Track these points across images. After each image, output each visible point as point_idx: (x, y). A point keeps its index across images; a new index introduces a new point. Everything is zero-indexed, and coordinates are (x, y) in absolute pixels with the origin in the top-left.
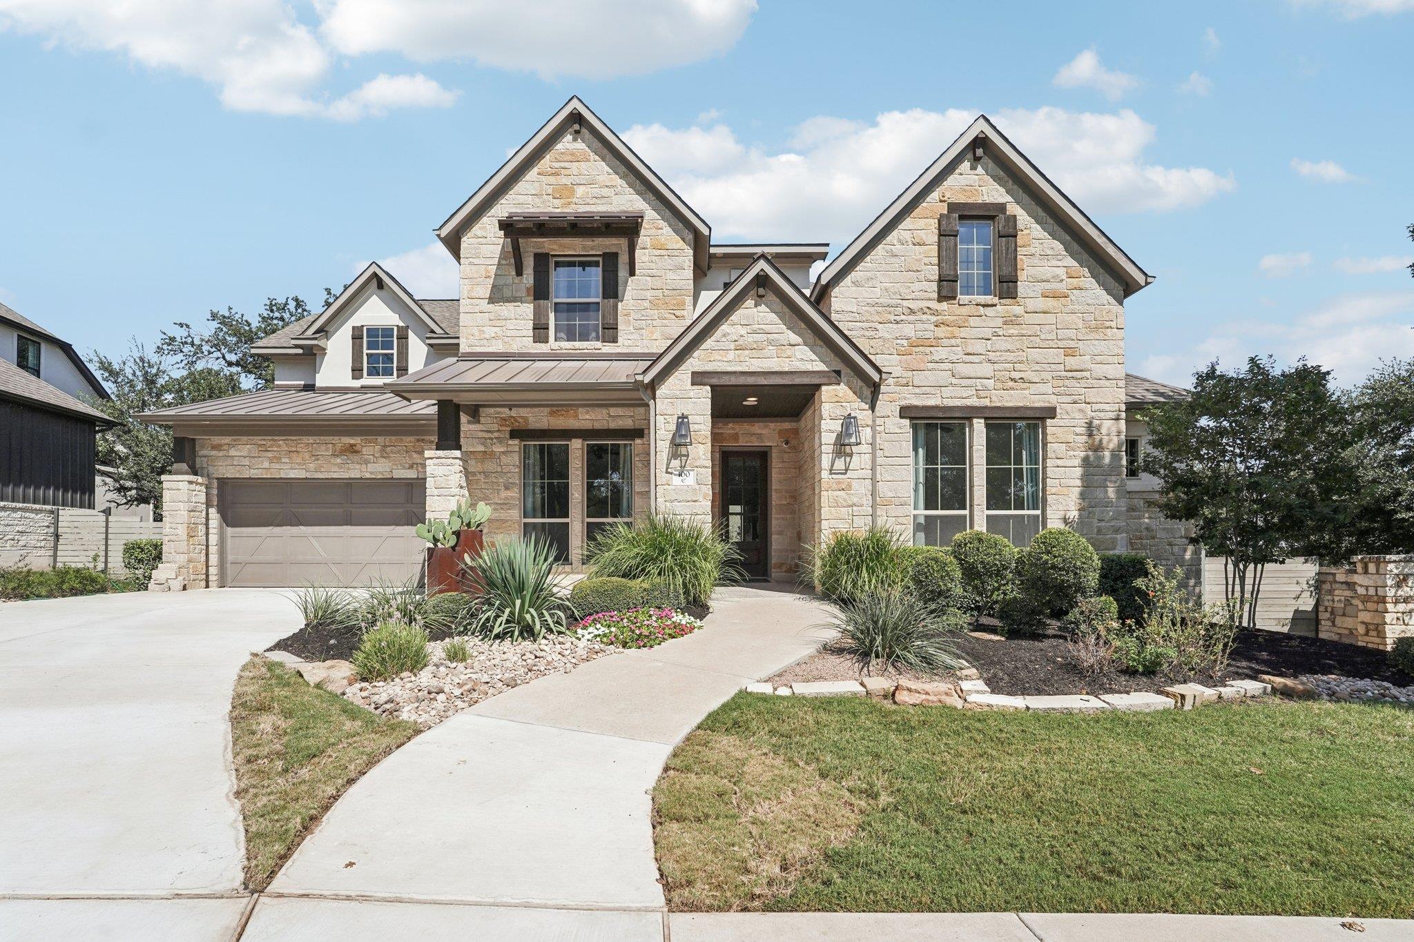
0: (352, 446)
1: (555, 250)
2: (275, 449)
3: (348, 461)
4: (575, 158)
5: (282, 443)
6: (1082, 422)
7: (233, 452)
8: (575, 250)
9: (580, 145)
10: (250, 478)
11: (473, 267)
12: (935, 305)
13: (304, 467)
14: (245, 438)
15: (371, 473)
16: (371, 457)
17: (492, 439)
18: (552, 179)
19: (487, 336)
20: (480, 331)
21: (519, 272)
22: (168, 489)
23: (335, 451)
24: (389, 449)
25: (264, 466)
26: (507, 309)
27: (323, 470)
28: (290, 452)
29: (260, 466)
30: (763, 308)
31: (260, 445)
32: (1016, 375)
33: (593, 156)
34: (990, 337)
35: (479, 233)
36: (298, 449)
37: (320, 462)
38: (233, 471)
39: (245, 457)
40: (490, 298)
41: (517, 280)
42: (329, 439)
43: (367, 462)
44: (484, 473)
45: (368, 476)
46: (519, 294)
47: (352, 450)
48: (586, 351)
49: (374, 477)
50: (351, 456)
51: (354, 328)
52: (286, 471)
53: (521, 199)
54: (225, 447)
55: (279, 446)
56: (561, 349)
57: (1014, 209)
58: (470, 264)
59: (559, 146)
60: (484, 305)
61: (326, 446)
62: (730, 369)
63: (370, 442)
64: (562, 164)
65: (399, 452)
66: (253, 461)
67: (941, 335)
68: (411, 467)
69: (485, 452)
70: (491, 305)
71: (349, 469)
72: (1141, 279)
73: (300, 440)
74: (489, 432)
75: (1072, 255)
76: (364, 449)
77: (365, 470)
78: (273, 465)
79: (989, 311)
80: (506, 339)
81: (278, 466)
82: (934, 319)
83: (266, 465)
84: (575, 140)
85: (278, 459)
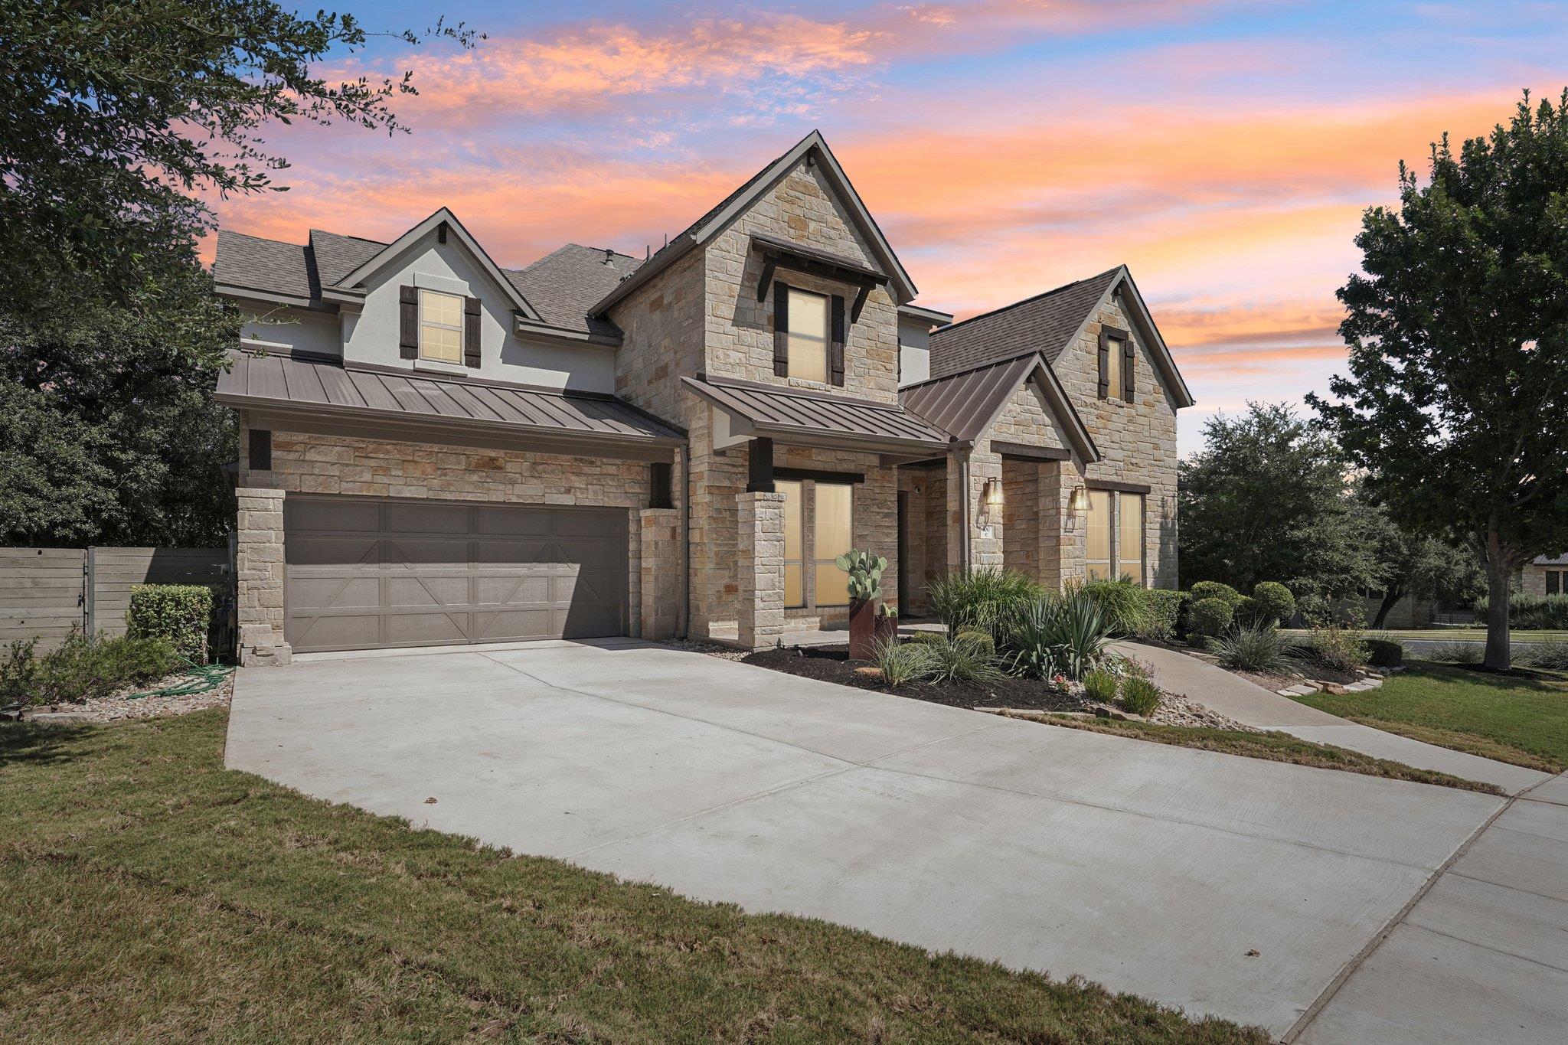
0: (492, 459)
1: (792, 282)
2: (382, 456)
3: (488, 480)
4: (807, 190)
5: (392, 451)
6: (1160, 497)
7: (311, 456)
8: (808, 286)
9: (810, 179)
10: (339, 494)
11: (717, 282)
12: (1095, 400)
13: (425, 483)
14: (334, 438)
15: (519, 496)
16: (517, 476)
17: (736, 474)
18: (787, 207)
19: (731, 361)
20: (725, 354)
21: (761, 298)
22: (249, 509)
23: (470, 464)
24: (540, 467)
25: (363, 479)
26: (749, 335)
27: (452, 488)
28: (404, 461)
29: (357, 478)
30: (1029, 392)
31: (357, 449)
32: (1134, 461)
33: (821, 193)
34: (1121, 430)
35: (724, 246)
36: (416, 459)
37: (448, 478)
38: (312, 483)
39: (333, 464)
40: (734, 320)
41: (759, 305)
42: (460, 449)
43: (513, 482)
44: (730, 510)
45: (515, 500)
46: (761, 322)
47: (492, 465)
48: (818, 391)
49: (521, 501)
50: (492, 474)
51: (403, 288)
52: (399, 487)
53: (762, 220)
54: (298, 447)
55: (387, 452)
56: (798, 386)
57: (1132, 338)
58: (715, 278)
59: (794, 174)
60: (728, 326)
61: (456, 459)
62: (1012, 441)
63: (516, 457)
64: (798, 194)
65: (553, 472)
66: (347, 470)
67: (1100, 426)
68: (568, 491)
69: (730, 487)
70: (735, 328)
71: (489, 489)
72: (1189, 401)
73: (417, 446)
74: (734, 466)
75: (1156, 377)
76: (509, 466)
77: (510, 492)
78: (379, 479)
79: (1120, 410)
80: (750, 368)
81: (385, 480)
82: (1096, 412)
83: (367, 477)
84: (807, 172)
85: (386, 471)
